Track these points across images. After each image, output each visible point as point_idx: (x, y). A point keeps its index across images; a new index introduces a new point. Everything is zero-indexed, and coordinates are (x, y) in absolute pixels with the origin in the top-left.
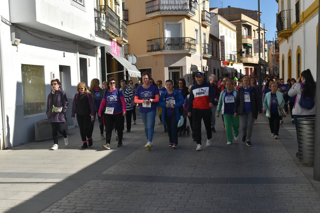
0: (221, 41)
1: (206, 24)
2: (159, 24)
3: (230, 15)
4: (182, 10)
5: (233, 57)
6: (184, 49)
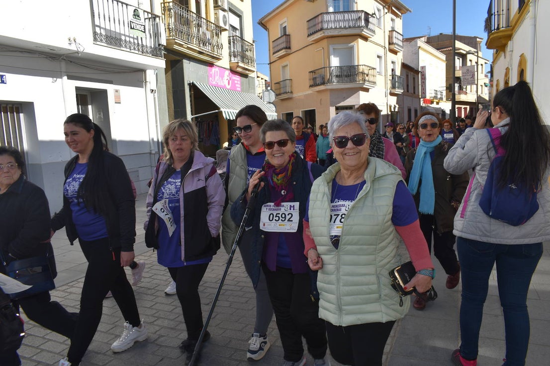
0: (421, 72)
1: (395, 48)
2: (323, 48)
3: (440, 43)
4: (354, 27)
5: (439, 93)
6: (356, 81)
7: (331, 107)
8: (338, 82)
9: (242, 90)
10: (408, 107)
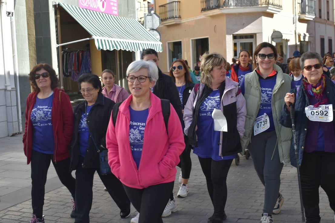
6: (258, 4)
7: (227, 36)
8: (236, 5)
9: (120, 14)
10: (321, 36)
